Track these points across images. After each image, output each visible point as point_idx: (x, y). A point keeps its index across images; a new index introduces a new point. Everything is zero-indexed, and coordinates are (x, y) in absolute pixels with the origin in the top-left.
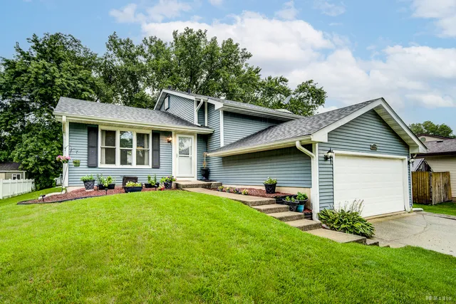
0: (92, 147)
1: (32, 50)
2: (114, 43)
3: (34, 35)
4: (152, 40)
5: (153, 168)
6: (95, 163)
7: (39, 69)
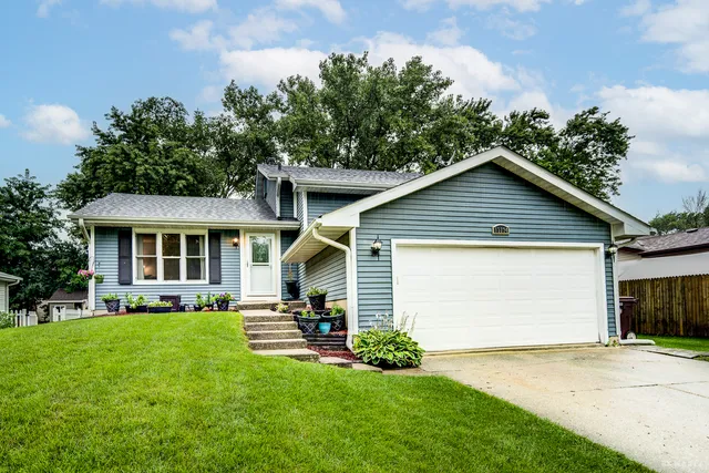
0: (125, 257)
1: (113, 130)
2: (232, 98)
3: (113, 108)
4: (292, 83)
5: (211, 283)
6: (127, 278)
7: (117, 156)
